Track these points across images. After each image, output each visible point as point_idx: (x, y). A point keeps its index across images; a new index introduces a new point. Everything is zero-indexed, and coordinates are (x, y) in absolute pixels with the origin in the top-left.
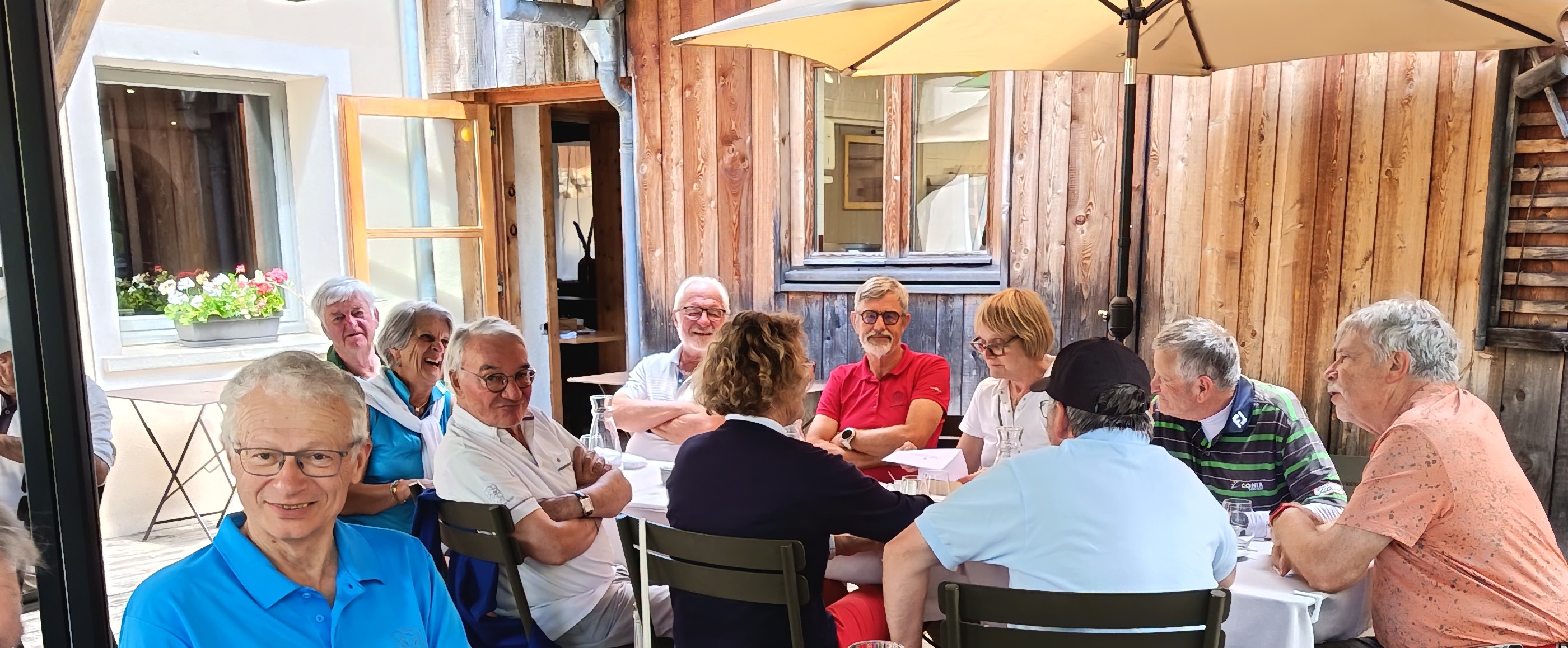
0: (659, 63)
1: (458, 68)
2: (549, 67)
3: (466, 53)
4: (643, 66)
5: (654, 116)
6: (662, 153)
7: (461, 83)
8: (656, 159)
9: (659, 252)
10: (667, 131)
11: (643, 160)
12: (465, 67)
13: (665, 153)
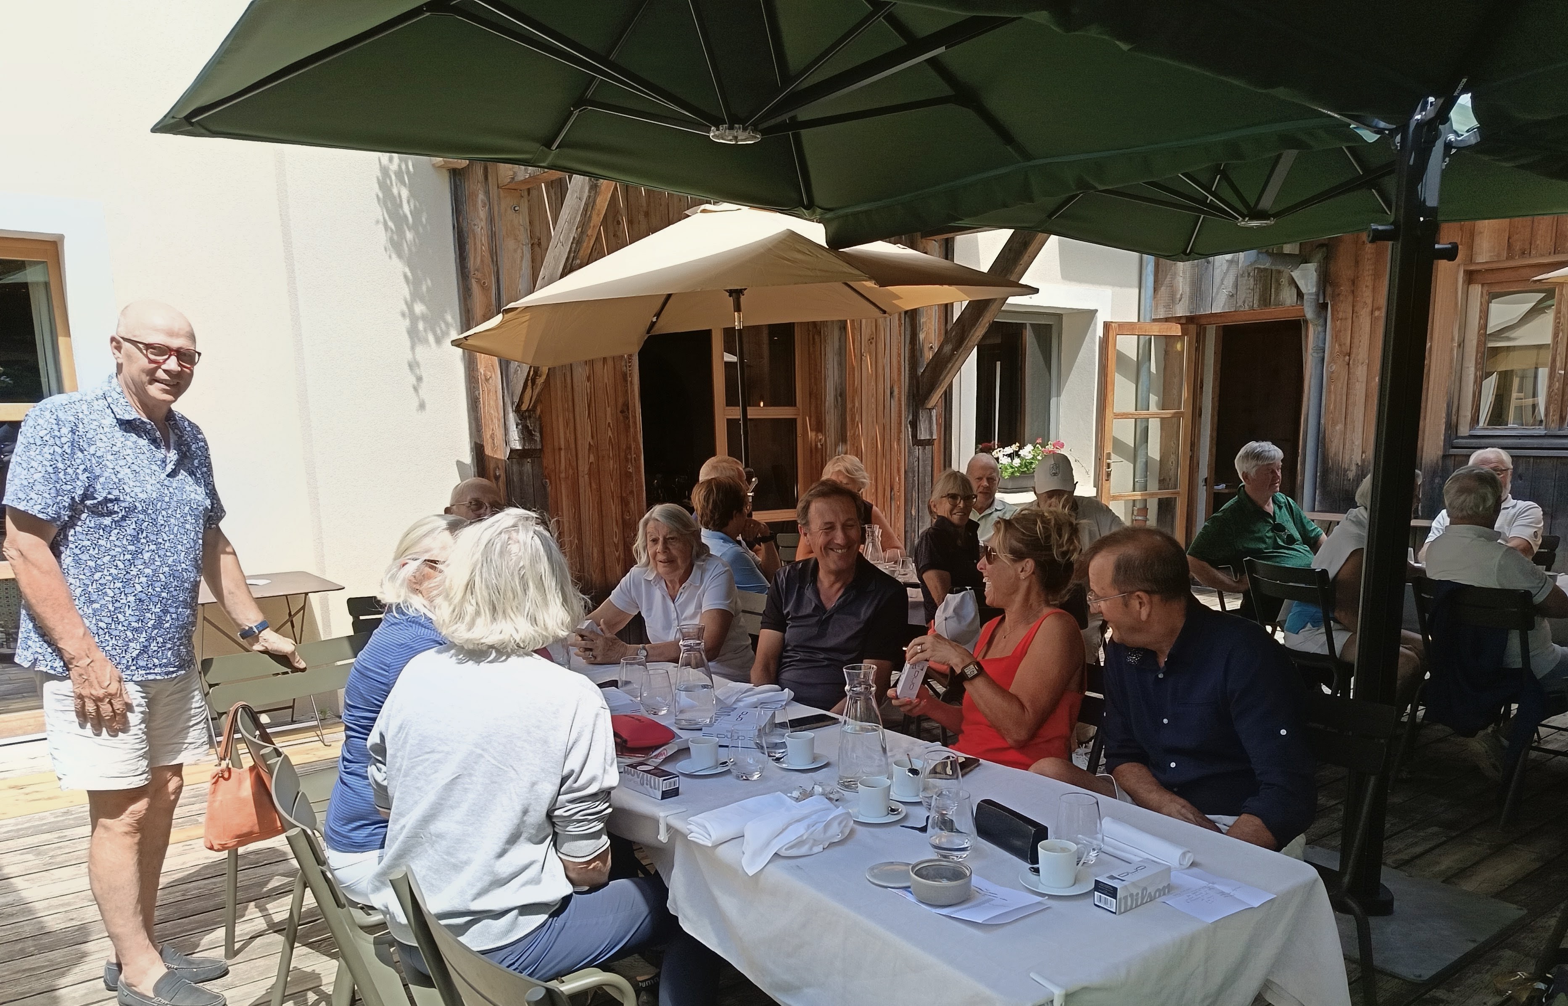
0: (1353, 292)
1: (1180, 301)
2: (1256, 297)
3: (1188, 289)
4: (1339, 294)
5: (1345, 330)
6: (1349, 356)
7: (1181, 310)
8: (1344, 360)
9: (1339, 427)
10: (1356, 341)
11: (1333, 360)
12: (1185, 301)
13: (1353, 356)
